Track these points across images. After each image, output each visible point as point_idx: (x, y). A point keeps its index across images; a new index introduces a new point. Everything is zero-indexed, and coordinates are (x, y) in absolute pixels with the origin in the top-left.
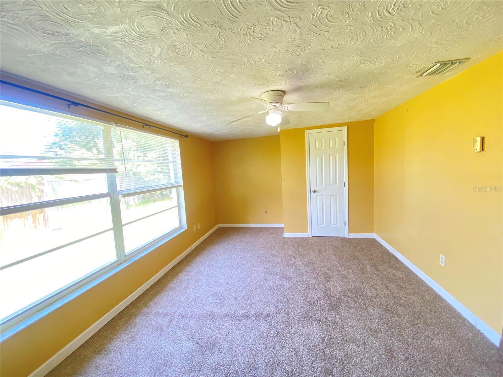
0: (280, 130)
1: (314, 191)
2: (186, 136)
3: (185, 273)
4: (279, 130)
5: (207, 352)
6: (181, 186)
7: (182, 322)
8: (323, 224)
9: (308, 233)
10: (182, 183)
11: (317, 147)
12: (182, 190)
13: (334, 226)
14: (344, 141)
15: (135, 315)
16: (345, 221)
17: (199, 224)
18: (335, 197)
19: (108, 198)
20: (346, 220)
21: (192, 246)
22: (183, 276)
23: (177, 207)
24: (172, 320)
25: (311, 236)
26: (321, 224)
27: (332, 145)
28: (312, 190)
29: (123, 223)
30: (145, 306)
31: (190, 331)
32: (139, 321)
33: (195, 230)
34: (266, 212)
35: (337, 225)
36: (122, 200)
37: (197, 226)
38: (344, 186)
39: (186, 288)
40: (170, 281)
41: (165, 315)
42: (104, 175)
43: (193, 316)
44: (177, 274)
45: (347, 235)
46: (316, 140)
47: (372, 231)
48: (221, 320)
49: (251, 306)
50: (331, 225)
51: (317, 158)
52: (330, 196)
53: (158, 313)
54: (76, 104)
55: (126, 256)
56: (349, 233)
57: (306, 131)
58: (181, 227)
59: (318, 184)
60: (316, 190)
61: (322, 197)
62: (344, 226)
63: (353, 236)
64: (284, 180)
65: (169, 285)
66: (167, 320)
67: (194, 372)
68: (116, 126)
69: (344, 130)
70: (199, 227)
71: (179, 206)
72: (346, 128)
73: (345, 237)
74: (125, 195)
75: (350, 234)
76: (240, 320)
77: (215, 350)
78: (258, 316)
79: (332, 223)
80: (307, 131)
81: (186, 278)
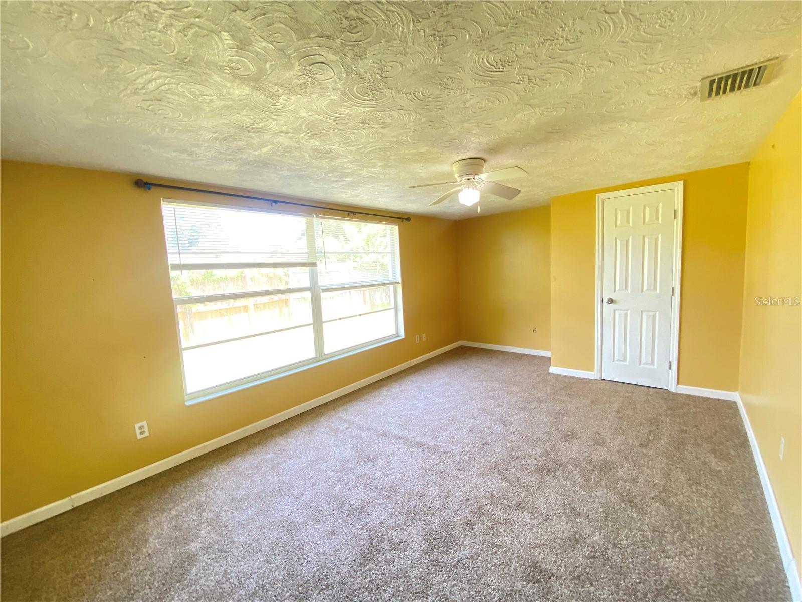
0: (481, 210)
1: (611, 301)
2: (408, 219)
3: (387, 389)
4: (479, 211)
5: (362, 463)
6: (398, 283)
7: (357, 432)
8: (625, 360)
9: (593, 373)
10: (399, 280)
11: (618, 222)
12: (399, 288)
13: (646, 366)
14: (676, 208)
15: (321, 415)
16: (670, 360)
17: (424, 335)
18: (652, 313)
19: (310, 292)
20: (673, 359)
21: (412, 361)
22: (384, 392)
23: (394, 310)
24: (349, 427)
25: (599, 379)
26: (622, 361)
27: (649, 217)
28: (605, 300)
29: (324, 320)
30: (335, 409)
31: (358, 441)
32: (323, 421)
33: (417, 342)
34: (535, 331)
35: (654, 365)
36: (323, 295)
37: (421, 338)
38: (673, 295)
39: (380, 403)
40: (369, 393)
41: (346, 421)
42: (307, 269)
43: (369, 430)
44: (380, 387)
45: (672, 387)
46: (616, 210)
47: (733, 388)
48: (393, 441)
49: (434, 438)
50: (640, 364)
51: (618, 242)
52: (642, 311)
53: (341, 418)
54: (276, 202)
55: (325, 355)
56: (678, 383)
57: (597, 195)
58: (398, 335)
59: (617, 288)
60: (613, 299)
61: (625, 312)
62: (668, 368)
63: (684, 389)
64: (555, 279)
65: (366, 396)
66: (345, 426)
67: (342, 472)
68: (317, 217)
69: (676, 189)
70: (424, 339)
71: (396, 308)
72: (681, 183)
73: (669, 390)
74: (325, 291)
75: (679, 386)
76: (412, 447)
77: (370, 464)
78: (433, 449)
79: (643, 361)
80: (600, 194)
81: (386, 393)
